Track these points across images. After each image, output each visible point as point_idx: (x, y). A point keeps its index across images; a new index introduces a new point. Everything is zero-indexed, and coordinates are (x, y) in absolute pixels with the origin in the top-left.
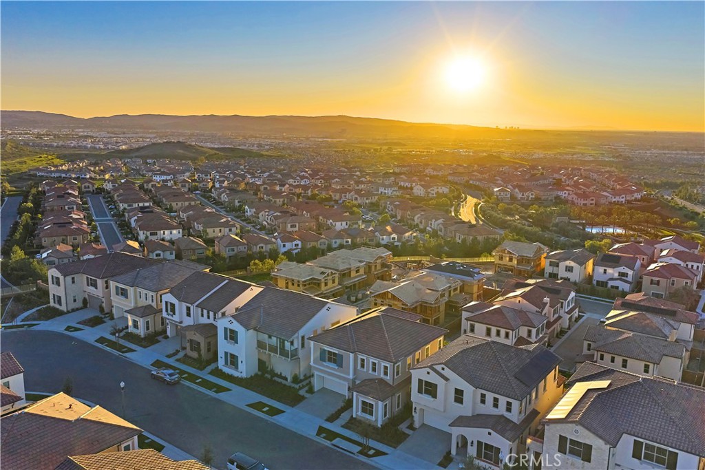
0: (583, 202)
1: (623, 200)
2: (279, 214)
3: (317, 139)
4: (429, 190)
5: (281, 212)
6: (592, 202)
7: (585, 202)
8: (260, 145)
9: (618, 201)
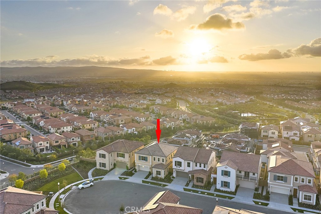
0: (229, 103)
1: (244, 101)
2: (111, 116)
3: (83, 77)
4: (163, 101)
5: (112, 115)
6: (233, 103)
7: (230, 103)
8: (58, 82)
9: (242, 102)
